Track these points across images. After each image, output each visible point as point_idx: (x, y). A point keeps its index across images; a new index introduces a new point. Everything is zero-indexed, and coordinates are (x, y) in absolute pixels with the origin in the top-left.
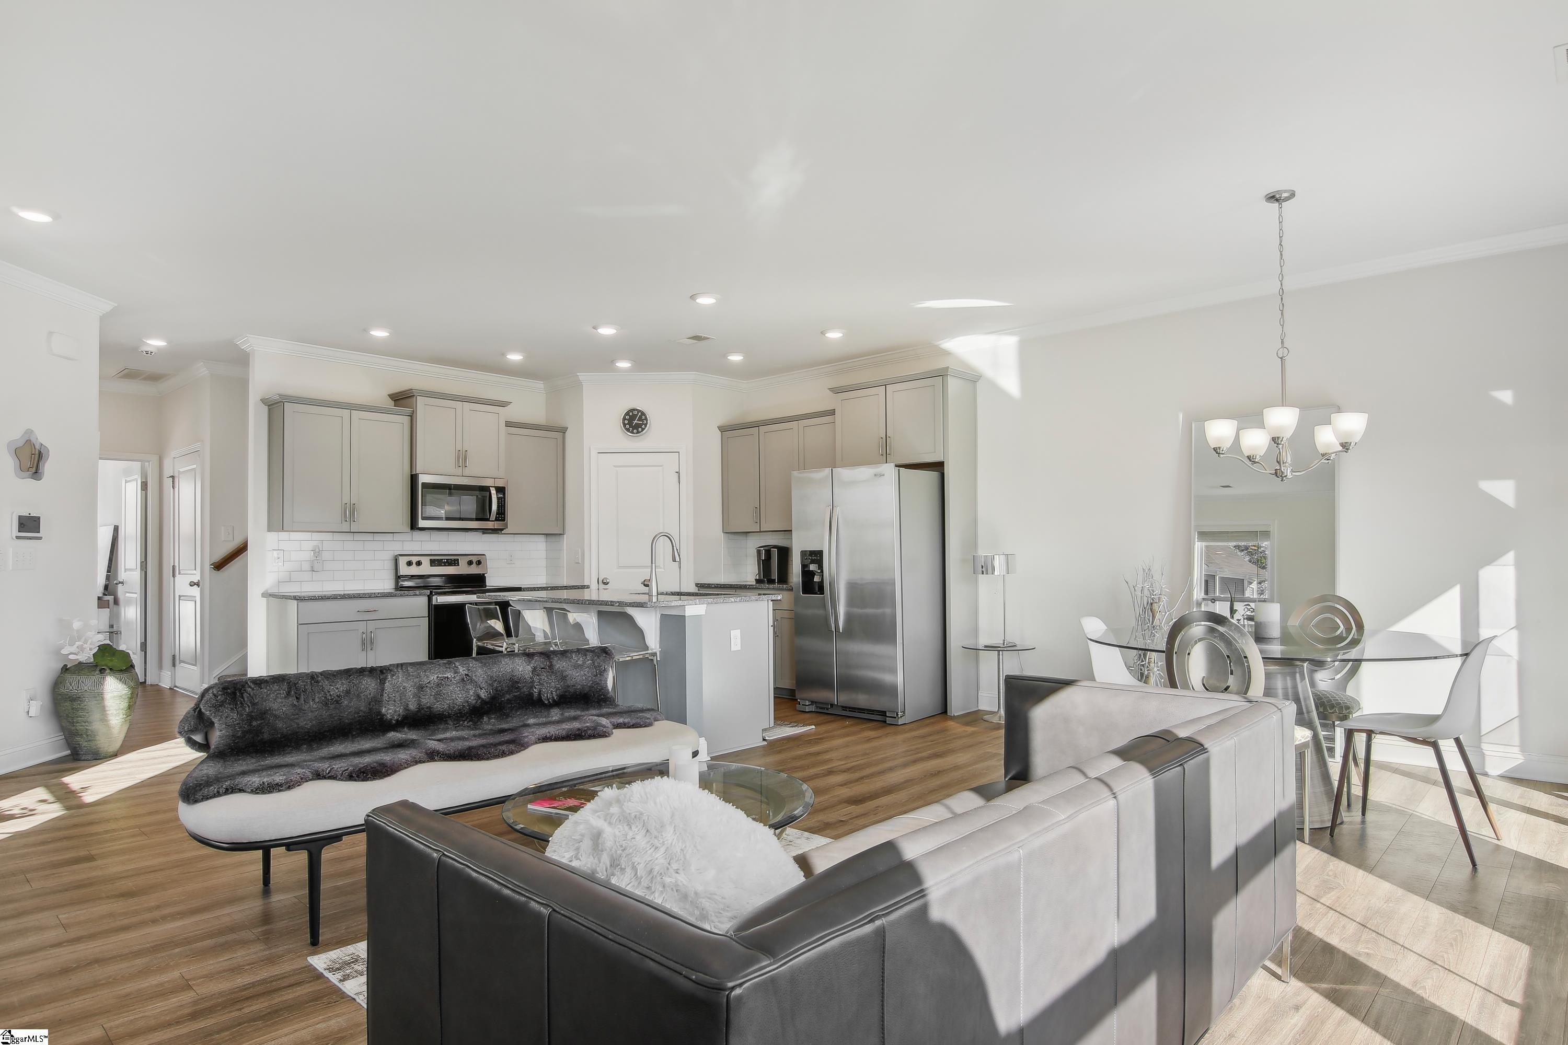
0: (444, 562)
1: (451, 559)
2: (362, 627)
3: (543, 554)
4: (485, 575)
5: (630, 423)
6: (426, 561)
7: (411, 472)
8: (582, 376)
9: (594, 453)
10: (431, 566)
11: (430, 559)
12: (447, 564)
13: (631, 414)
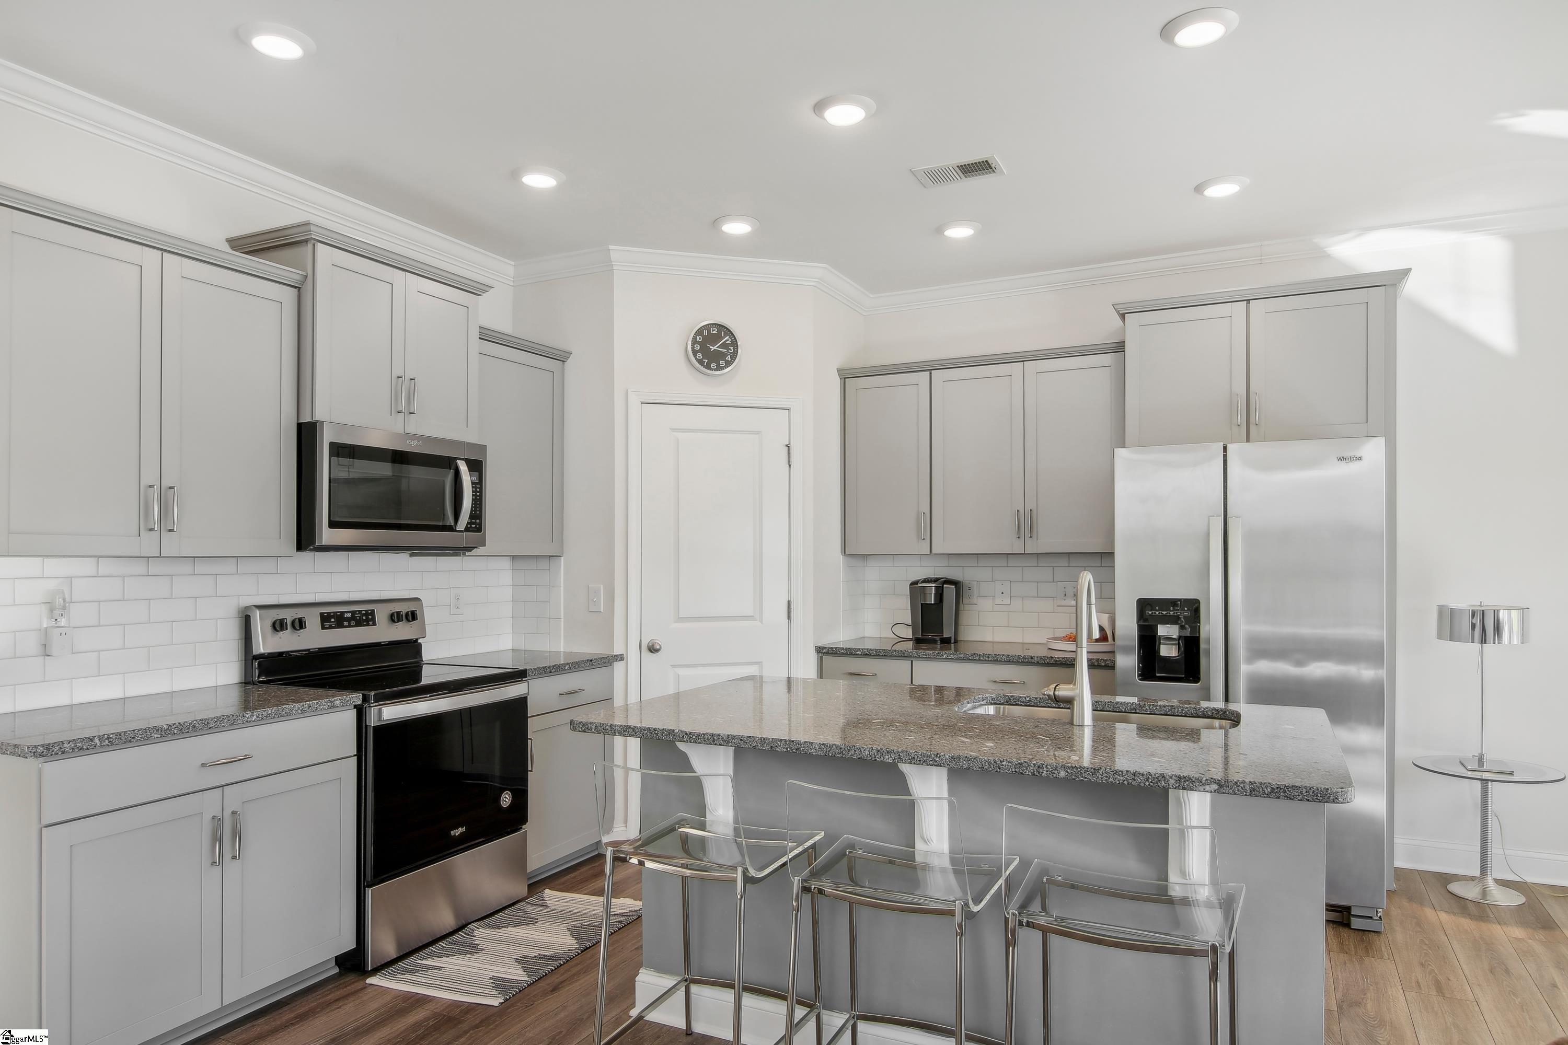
0: (349, 620)
1: (360, 612)
2: (210, 804)
3: (508, 593)
4: (419, 641)
5: (704, 350)
6: (313, 620)
7: (298, 420)
8: (618, 253)
9: (634, 401)
10: (323, 628)
11: (322, 614)
12: (353, 623)
13: (706, 333)
